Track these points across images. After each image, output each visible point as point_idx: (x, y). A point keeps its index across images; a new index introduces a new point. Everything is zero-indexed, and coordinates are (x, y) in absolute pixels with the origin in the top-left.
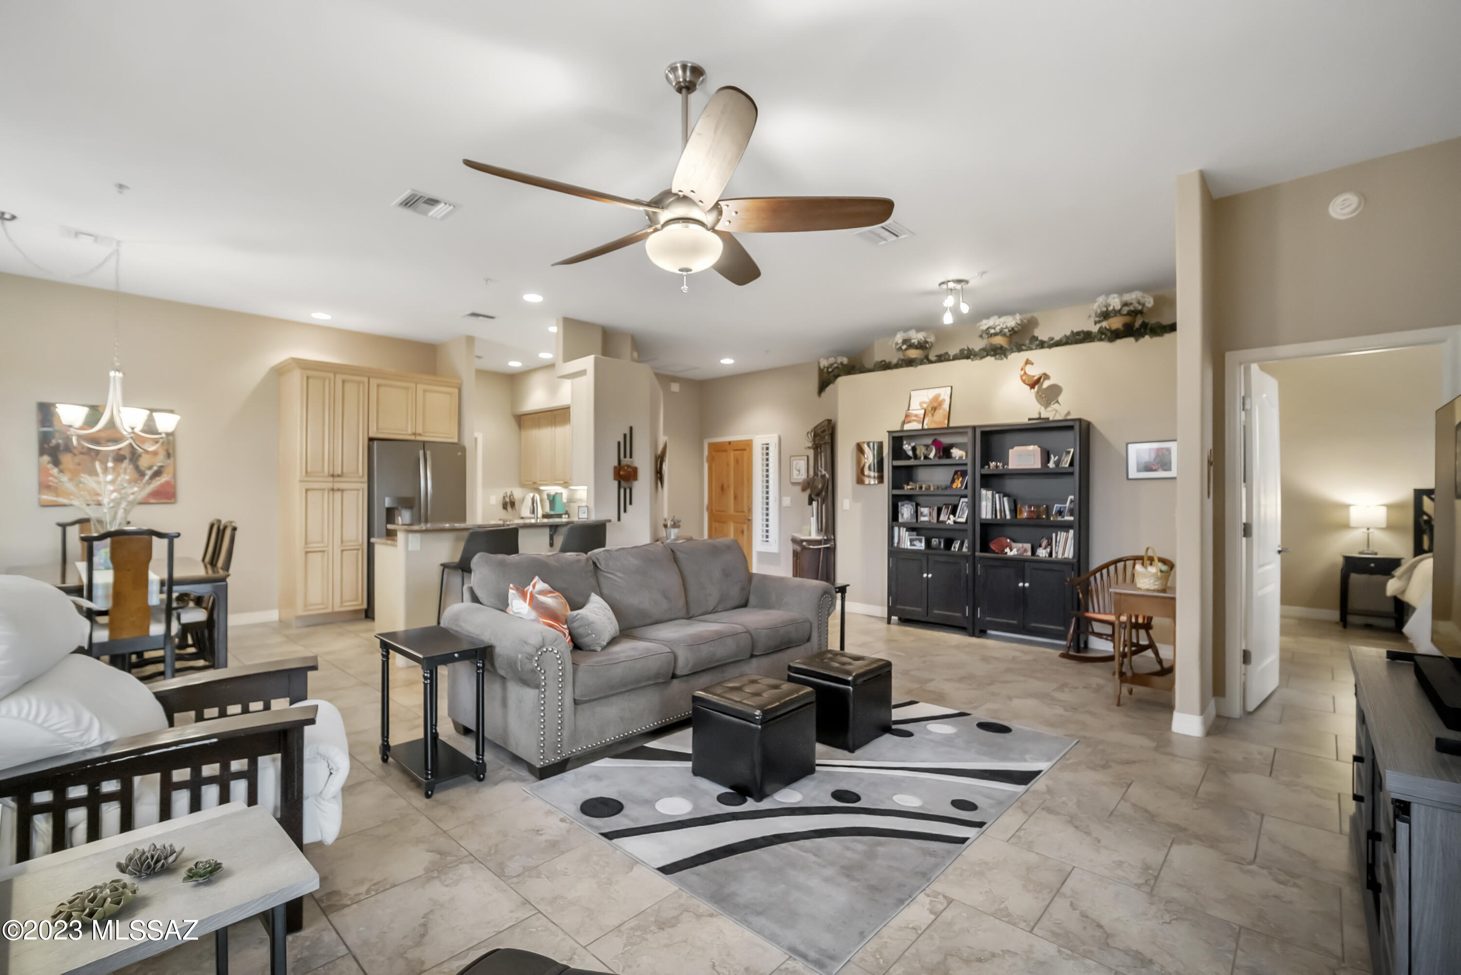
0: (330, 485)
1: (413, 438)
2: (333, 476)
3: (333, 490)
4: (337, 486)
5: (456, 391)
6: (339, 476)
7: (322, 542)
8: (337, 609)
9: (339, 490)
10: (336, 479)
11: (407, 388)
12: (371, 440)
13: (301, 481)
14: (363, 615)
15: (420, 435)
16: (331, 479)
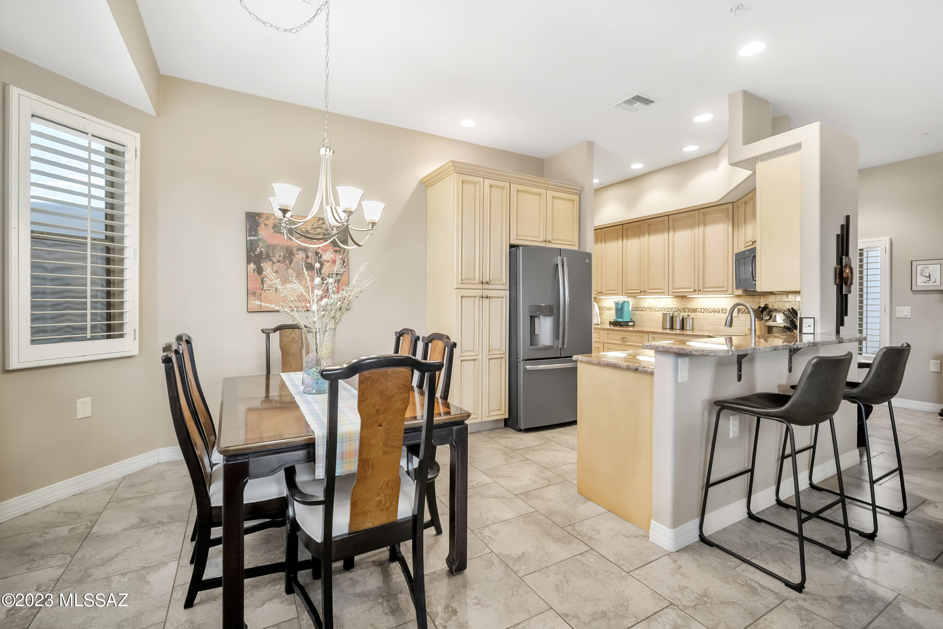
0: (480, 292)
1: (543, 245)
2: (482, 283)
3: (482, 297)
4: (485, 293)
5: (577, 197)
6: (487, 283)
7: (473, 351)
8: (486, 419)
9: (487, 297)
10: (485, 286)
11: (540, 195)
12: (512, 246)
13: (457, 288)
14: (503, 424)
15: (549, 242)
16: (480, 286)
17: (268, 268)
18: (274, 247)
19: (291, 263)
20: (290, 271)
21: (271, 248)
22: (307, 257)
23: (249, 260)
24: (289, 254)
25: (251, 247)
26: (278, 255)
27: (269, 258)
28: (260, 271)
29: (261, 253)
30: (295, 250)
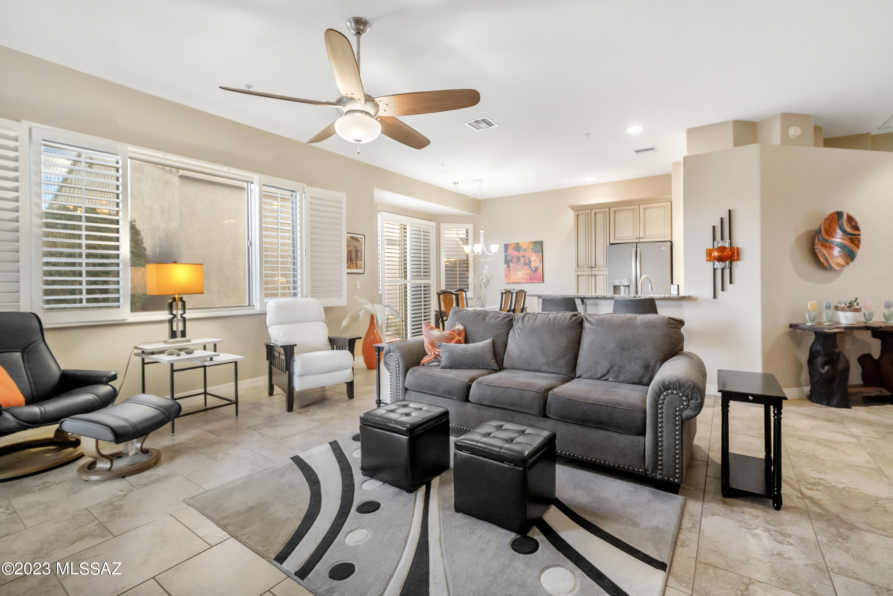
0: (589, 273)
1: (637, 240)
2: (590, 267)
3: (591, 275)
4: (593, 273)
5: (669, 203)
9: (593, 275)
10: (593, 269)
11: (634, 210)
12: (611, 245)
13: (576, 271)
15: (642, 238)
16: (590, 269)
17: (511, 265)
18: (513, 256)
19: (519, 262)
20: (519, 266)
21: (512, 257)
22: (525, 260)
23: (505, 263)
24: (518, 259)
25: (506, 257)
26: (515, 260)
27: (511, 262)
28: (508, 267)
29: (509, 260)
30: (520, 257)
